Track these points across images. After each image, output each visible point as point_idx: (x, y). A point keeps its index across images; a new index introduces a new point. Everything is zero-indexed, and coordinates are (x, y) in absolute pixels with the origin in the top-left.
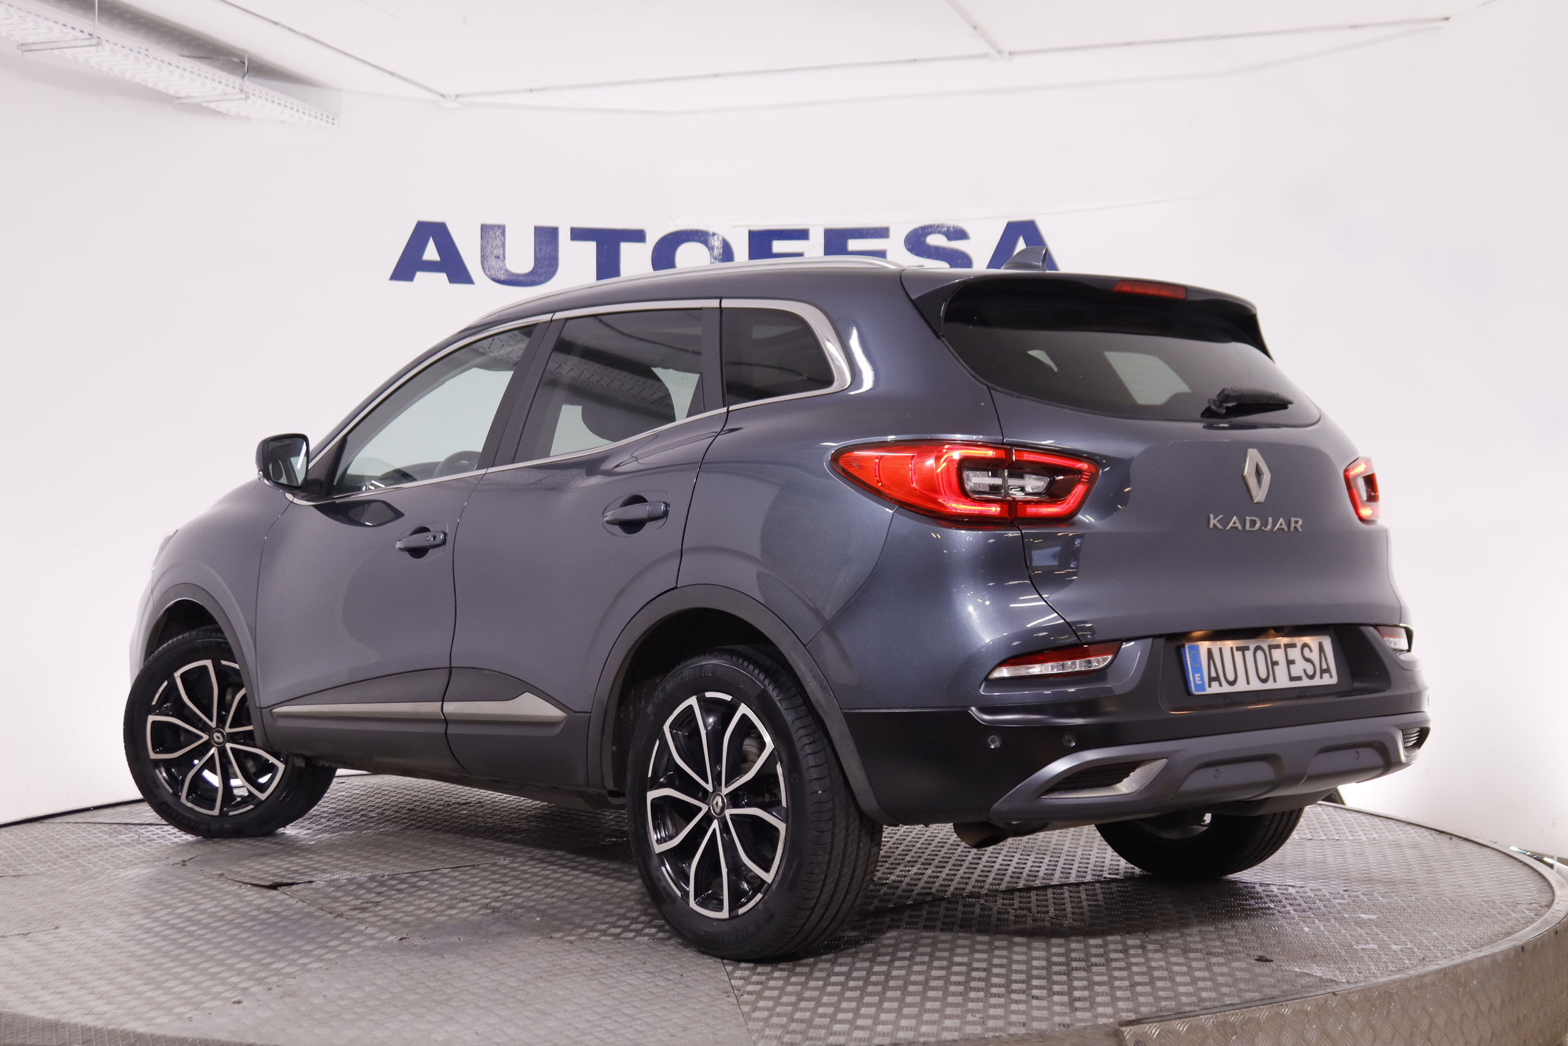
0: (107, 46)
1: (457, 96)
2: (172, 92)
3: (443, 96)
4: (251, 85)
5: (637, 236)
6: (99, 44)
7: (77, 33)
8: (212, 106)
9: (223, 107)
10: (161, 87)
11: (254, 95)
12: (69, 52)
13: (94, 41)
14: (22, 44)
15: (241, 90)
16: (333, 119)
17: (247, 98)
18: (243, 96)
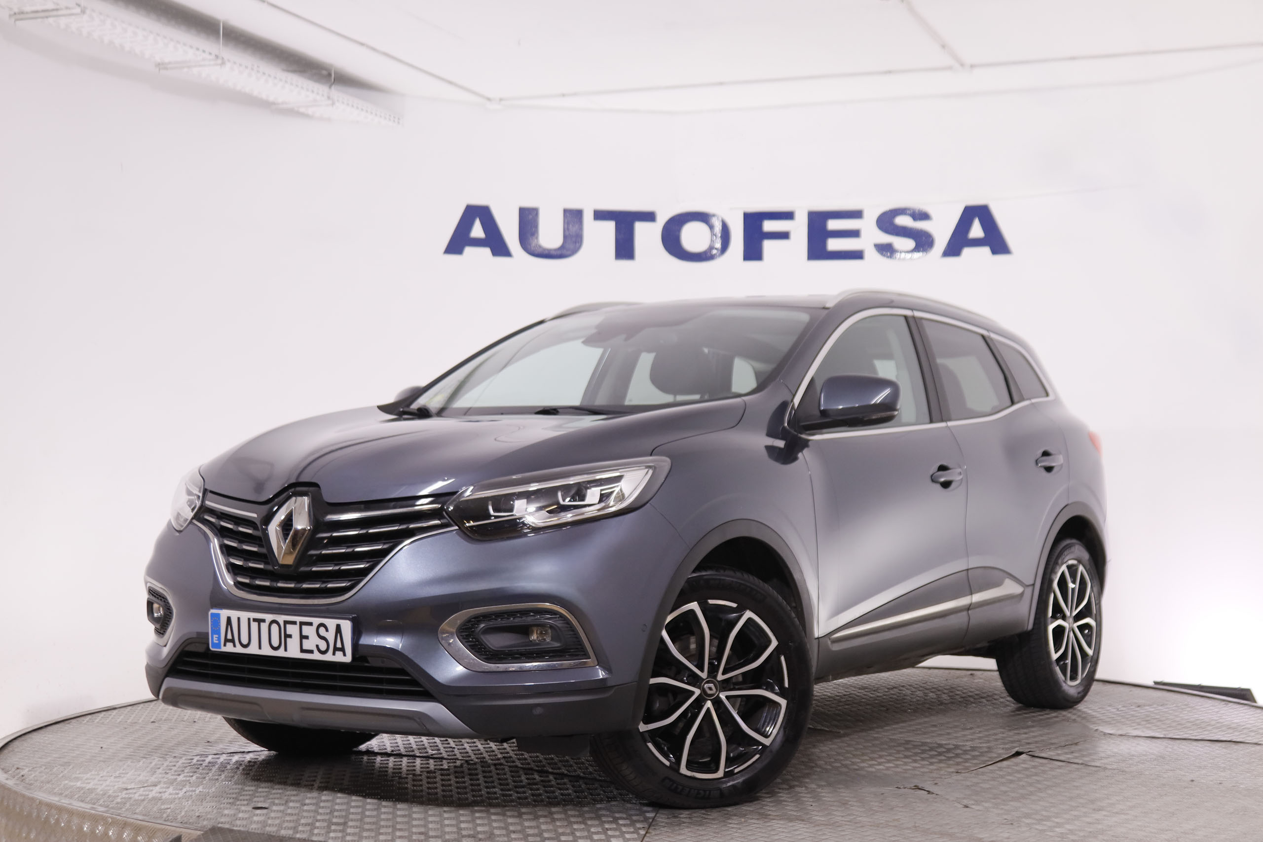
0: (228, 65)
1: (501, 100)
2: (271, 99)
3: (489, 99)
4: (337, 93)
5: (649, 217)
6: (223, 63)
7: (206, 56)
8: (302, 110)
9: (310, 111)
10: (264, 96)
11: (338, 101)
12: (195, 70)
13: (219, 61)
14: (159, 64)
15: (329, 98)
16: (399, 119)
17: (333, 104)
18: (330, 102)
